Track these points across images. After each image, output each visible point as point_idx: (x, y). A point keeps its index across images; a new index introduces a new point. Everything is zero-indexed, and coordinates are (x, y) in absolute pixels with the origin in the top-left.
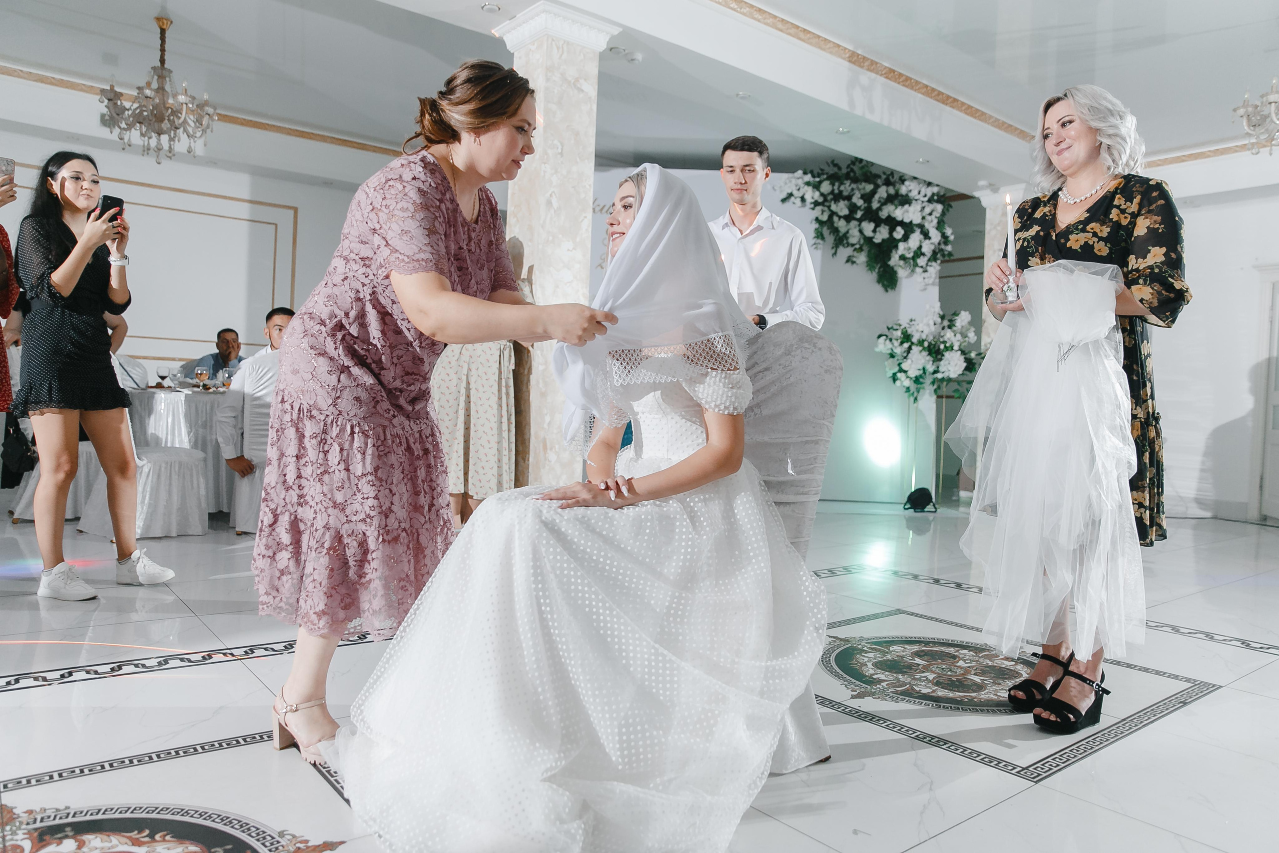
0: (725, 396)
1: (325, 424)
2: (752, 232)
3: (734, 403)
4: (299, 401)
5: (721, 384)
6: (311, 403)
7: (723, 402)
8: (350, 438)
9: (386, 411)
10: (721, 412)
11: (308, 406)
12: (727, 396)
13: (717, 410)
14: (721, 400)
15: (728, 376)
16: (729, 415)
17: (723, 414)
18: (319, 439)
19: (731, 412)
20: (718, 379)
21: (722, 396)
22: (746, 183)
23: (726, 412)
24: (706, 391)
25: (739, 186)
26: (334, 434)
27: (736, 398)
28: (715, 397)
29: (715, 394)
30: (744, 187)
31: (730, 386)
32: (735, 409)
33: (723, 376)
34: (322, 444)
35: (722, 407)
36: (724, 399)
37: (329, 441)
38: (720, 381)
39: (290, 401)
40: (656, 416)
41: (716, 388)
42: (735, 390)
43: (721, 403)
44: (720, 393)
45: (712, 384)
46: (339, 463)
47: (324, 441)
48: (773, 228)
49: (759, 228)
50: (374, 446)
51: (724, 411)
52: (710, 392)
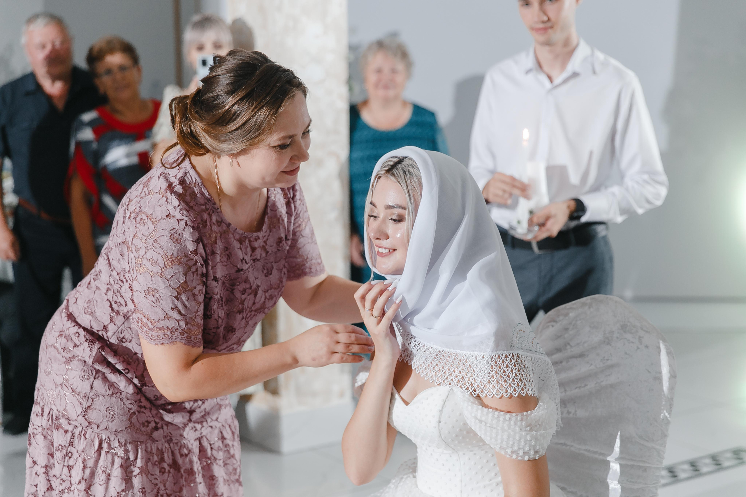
0: (522, 440)
1: (73, 436)
2: (566, 81)
3: (534, 446)
4: (49, 405)
5: (517, 428)
6: (61, 409)
7: (521, 447)
8: (96, 455)
9: (143, 424)
10: (520, 458)
11: (57, 412)
12: (526, 440)
13: (514, 457)
14: (519, 445)
15: (525, 417)
16: (529, 460)
17: (523, 461)
18: (64, 452)
19: (531, 457)
20: (512, 423)
21: (520, 440)
22: (549, 19)
23: (526, 458)
24: (499, 437)
25: (541, 26)
26: (81, 448)
27: (536, 439)
28: (511, 443)
29: (511, 439)
30: (549, 24)
31: (528, 428)
32: (536, 452)
33: (519, 418)
34: (67, 458)
35: (521, 453)
36: (522, 444)
37: (75, 455)
38: (515, 424)
39: (42, 404)
40: (445, 452)
41: (512, 433)
42: (534, 433)
43: (519, 449)
44: (517, 438)
45: (506, 428)
46: (80, 482)
47: (70, 455)
48: (594, 72)
49: (575, 75)
50: (121, 466)
51: (523, 457)
52: (505, 437)
